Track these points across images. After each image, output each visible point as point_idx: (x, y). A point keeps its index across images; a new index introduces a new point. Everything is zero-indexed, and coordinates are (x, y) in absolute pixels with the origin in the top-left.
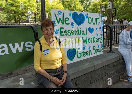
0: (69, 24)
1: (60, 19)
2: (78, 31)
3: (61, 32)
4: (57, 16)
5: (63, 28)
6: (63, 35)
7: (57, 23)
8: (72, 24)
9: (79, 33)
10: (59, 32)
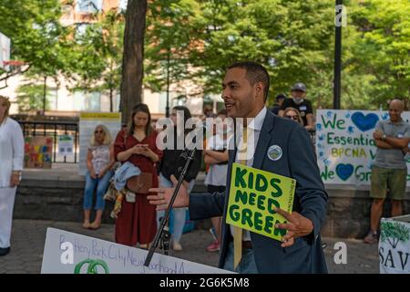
0: (343, 128)
1: (329, 122)
2: (362, 139)
3: (329, 139)
4: (325, 118)
5: (333, 133)
6: (332, 143)
7: (323, 127)
8: (350, 129)
9: (364, 142)
10: (326, 138)
